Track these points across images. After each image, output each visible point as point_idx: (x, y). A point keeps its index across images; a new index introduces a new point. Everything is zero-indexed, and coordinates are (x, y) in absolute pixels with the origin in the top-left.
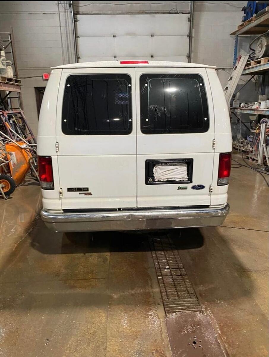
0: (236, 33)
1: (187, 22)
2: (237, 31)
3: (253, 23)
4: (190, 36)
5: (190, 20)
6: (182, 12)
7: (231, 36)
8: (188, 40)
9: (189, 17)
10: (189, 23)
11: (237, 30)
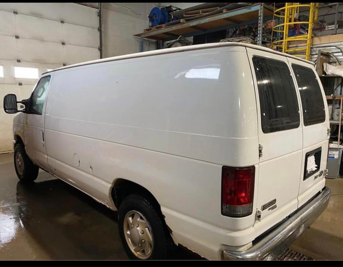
0: (142, 35)
1: (97, 17)
2: (143, 34)
3: (163, 29)
4: (100, 30)
5: (100, 15)
6: (91, 6)
7: (133, 37)
8: (99, 33)
9: (98, 12)
10: (99, 17)
11: (143, 32)
